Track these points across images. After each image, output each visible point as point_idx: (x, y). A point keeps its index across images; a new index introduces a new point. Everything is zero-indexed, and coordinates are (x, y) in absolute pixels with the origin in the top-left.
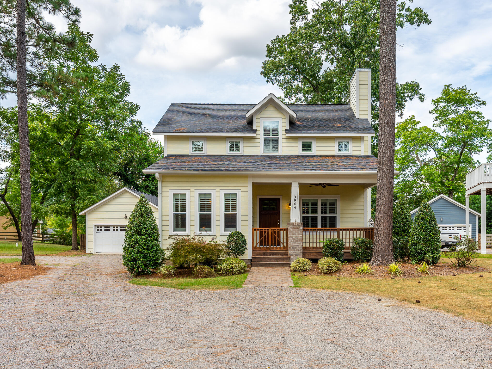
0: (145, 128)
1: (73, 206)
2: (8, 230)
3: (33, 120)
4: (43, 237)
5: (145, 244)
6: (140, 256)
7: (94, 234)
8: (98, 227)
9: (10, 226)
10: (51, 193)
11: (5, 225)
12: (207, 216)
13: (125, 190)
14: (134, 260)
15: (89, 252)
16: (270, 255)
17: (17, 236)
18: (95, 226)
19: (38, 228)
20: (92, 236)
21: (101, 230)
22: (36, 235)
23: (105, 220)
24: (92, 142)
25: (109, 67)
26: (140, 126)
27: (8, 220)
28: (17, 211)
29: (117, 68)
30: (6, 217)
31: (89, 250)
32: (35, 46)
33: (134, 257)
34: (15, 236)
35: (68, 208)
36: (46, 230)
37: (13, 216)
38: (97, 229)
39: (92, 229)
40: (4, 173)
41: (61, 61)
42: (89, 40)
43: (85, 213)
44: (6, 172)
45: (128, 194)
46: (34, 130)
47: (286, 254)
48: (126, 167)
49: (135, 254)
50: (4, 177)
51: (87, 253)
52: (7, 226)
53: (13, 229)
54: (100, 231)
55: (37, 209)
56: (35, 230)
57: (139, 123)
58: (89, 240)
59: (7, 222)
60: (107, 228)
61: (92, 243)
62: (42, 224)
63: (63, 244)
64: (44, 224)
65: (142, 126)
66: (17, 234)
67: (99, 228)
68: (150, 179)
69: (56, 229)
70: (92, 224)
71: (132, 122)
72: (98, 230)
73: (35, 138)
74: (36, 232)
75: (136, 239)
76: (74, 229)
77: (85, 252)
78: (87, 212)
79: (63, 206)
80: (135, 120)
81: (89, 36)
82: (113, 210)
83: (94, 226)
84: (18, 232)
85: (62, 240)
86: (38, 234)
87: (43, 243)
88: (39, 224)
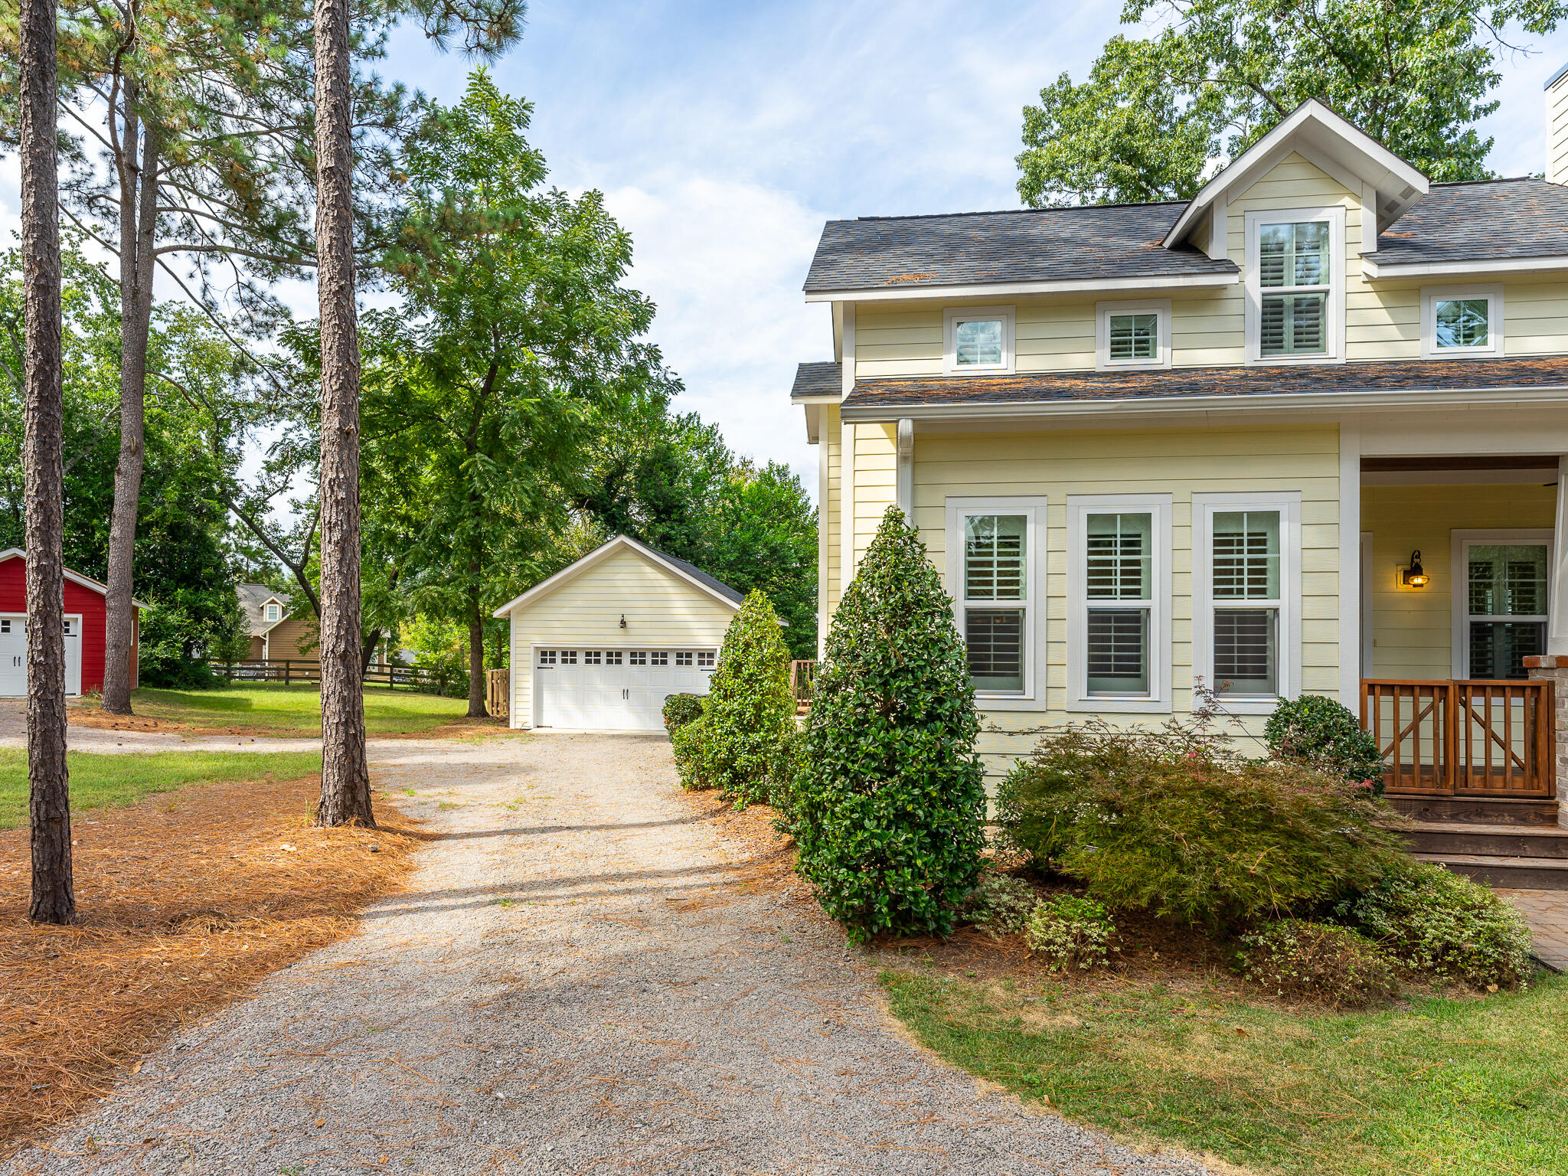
0: (669, 370)
1: (473, 591)
2: (308, 656)
3: (372, 354)
4: (392, 674)
5: (933, 776)
6: (907, 842)
7: (533, 673)
8: (544, 653)
9: (313, 644)
10: (416, 553)
11: (305, 643)
12: (1117, 620)
13: (623, 542)
14: (880, 860)
15: (519, 726)
16: (1454, 818)
18: (537, 648)
19: (379, 651)
20: (526, 679)
21: (553, 661)
22: (376, 670)
23: (563, 631)
24: (533, 401)
25: (574, 197)
26: (656, 360)
27: (310, 629)
29: (595, 197)
30: (307, 623)
31: (518, 719)
32: (381, 125)
33: (877, 843)
35: (463, 598)
36: (397, 654)
38: (540, 657)
39: (527, 657)
40: (304, 511)
41: (448, 183)
42: (523, 122)
43: (509, 613)
44: (308, 509)
46: (377, 378)
47: (1547, 812)
48: (609, 486)
49: (878, 826)
50: (303, 522)
51: (512, 727)
52: (308, 646)
54: (548, 665)
55: (380, 599)
56: (373, 654)
57: (654, 353)
58: (518, 692)
59: (308, 634)
60: (569, 656)
61: (526, 698)
62: (389, 640)
63: (439, 694)
64: (394, 639)
65: (663, 363)
67: (547, 656)
68: (674, 516)
69: (423, 654)
70: (528, 644)
72: (544, 661)
73: (376, 400)
74: (377, 662)
75: (887, 746)
76: (477, 656)
77: (509, 726)
78: (515, 608)
79: (449, 590)
80: (641, 345)
81: (524, 107)
82: (586, 604)
83: (533, 650)
85: (438, 682)
86: (381, 666)
87: (391, 689)
88: (383, 640)
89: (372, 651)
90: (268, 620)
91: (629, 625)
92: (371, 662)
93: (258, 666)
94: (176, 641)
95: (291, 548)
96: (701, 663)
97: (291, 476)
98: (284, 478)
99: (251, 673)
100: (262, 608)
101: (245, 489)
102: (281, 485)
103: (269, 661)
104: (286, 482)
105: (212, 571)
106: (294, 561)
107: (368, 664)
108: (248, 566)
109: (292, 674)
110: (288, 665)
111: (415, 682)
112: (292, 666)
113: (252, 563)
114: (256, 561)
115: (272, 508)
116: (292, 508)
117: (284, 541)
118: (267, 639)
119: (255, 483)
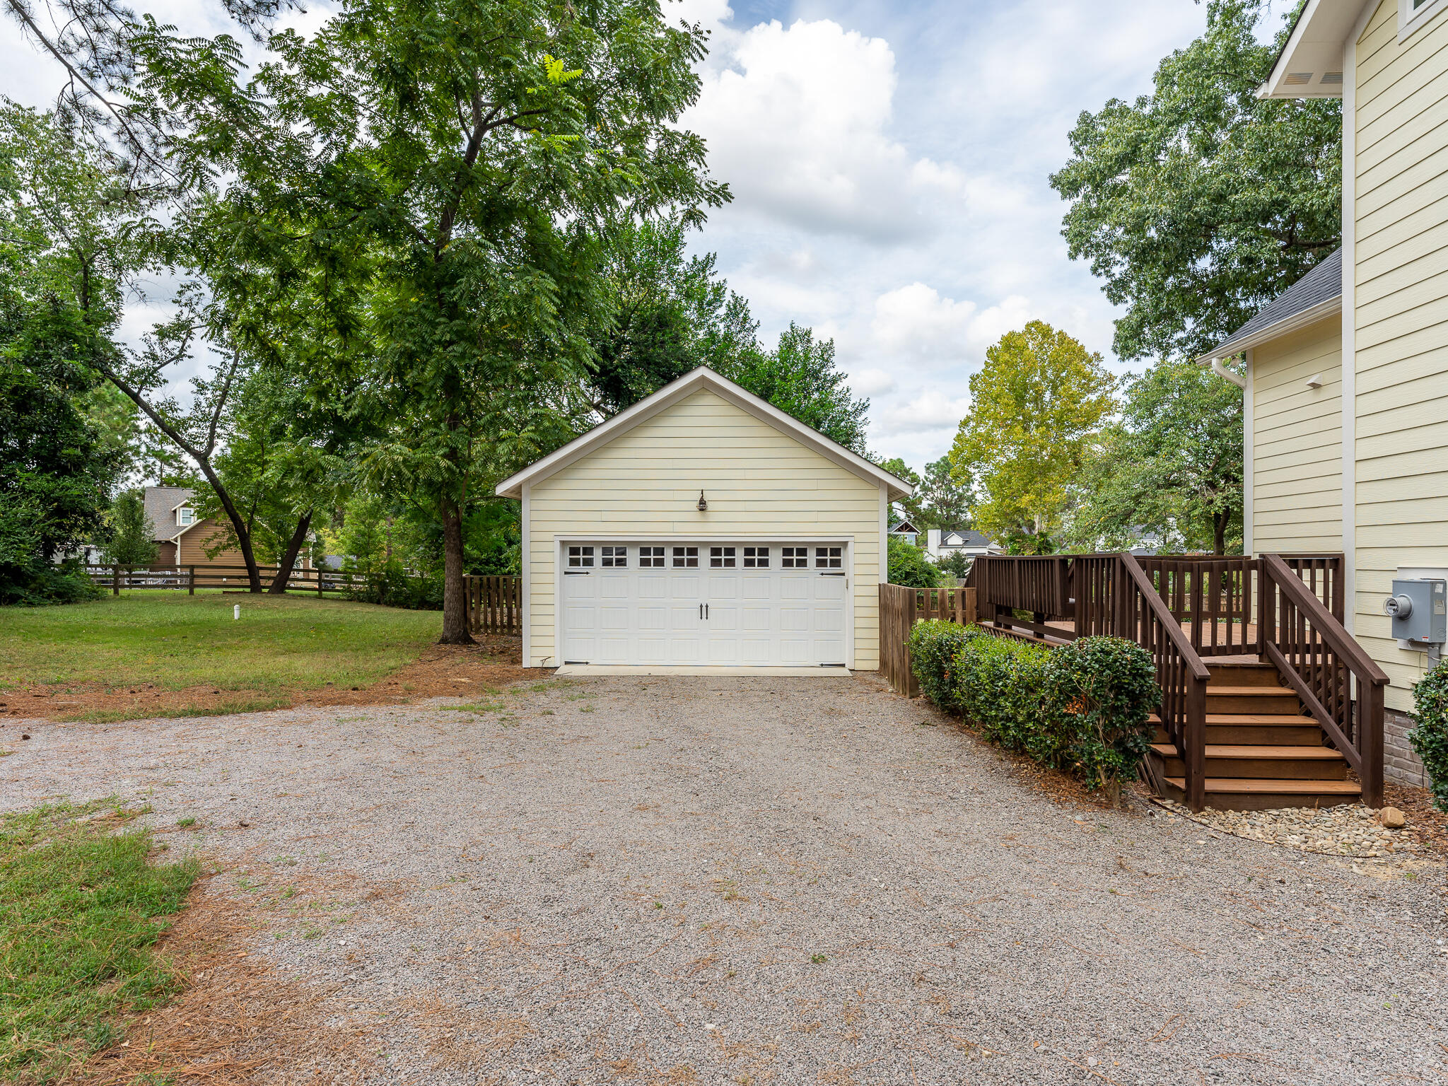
2: (217, 560)
4: (320, 581)
7: (557, 582)
8: (574, 551)
9: (224, 548)
11: (212, 546)
13: (703, 378)
15: (536, 663)
17: (245, 577)
18: (563, 543)
19: (304, 554)
20: (549, 589)
21: (588, 563)
22: (301, 575)
23: (606, 516)
27: (219, 529)
28: (246, 503)
31: (536, 652)
34: (240, 577)
36: (322, 559)
37: (234, 518)
38: (568, 557)
39: (549, 557)
43: (518, 489)
45: (710, 400)
51: (526, 664)
52: (217, 548)
53: (234, 557)
54: (581, 568)
56: (297, 559)
58: (536, 610)
59: (217, 534)
60: (615, 555)
61: (549, 620)
62: (315, 545)
63: (378, 603)
64: (319, 544)
66: (245, 572)
67: (579, 554)
69: (350, 557)
70: (549, 536)
71: (670, 137)
72: (574, 562)
74: (301, 567)
77: (517, 660)
78: (528, 480)
82: (642, 474)
83: (558, 545)
84: (251, 566)
85: (376, 589)
86: (306, 571)
87: (320, 597)
88: (308, 543)
89: (295, 555)
90: (182, 524)
91: (710, 506)
92: (295, 567)
93: (168, 573)
94: (22, 542)
95: (193, 431)
96: (821, 563)
97: (189, 342)
98: (180, 344)
99: (160, 581)
100: (175, 511)
101: (127, 354)
102: (176, 352)
103: (180, 567)
104: (182, 349)
105: (78, 452)
106: (197, 448)
107: (291, 569)
108: (161, 470)
109: (197, 581)
110: (192, 571)
111: (349, 590)
112: (197, 571)
113: (166, 468)
114: (171, 465)
115: (165, 381)
116: (195, 388)
117: (184, 423)
118: (179, 543)
119: (141, 348)
